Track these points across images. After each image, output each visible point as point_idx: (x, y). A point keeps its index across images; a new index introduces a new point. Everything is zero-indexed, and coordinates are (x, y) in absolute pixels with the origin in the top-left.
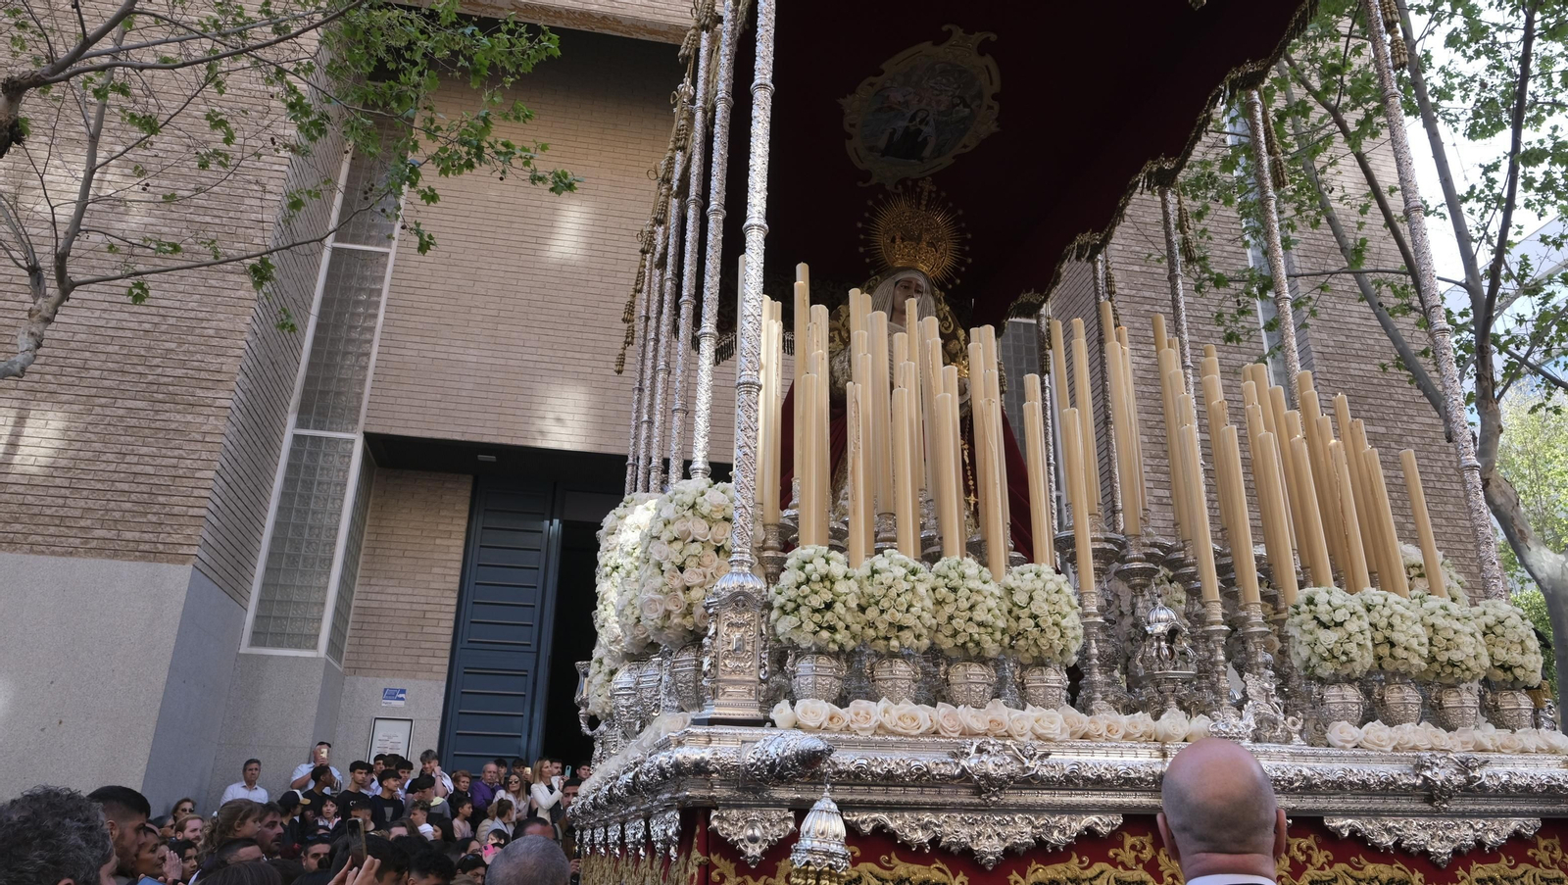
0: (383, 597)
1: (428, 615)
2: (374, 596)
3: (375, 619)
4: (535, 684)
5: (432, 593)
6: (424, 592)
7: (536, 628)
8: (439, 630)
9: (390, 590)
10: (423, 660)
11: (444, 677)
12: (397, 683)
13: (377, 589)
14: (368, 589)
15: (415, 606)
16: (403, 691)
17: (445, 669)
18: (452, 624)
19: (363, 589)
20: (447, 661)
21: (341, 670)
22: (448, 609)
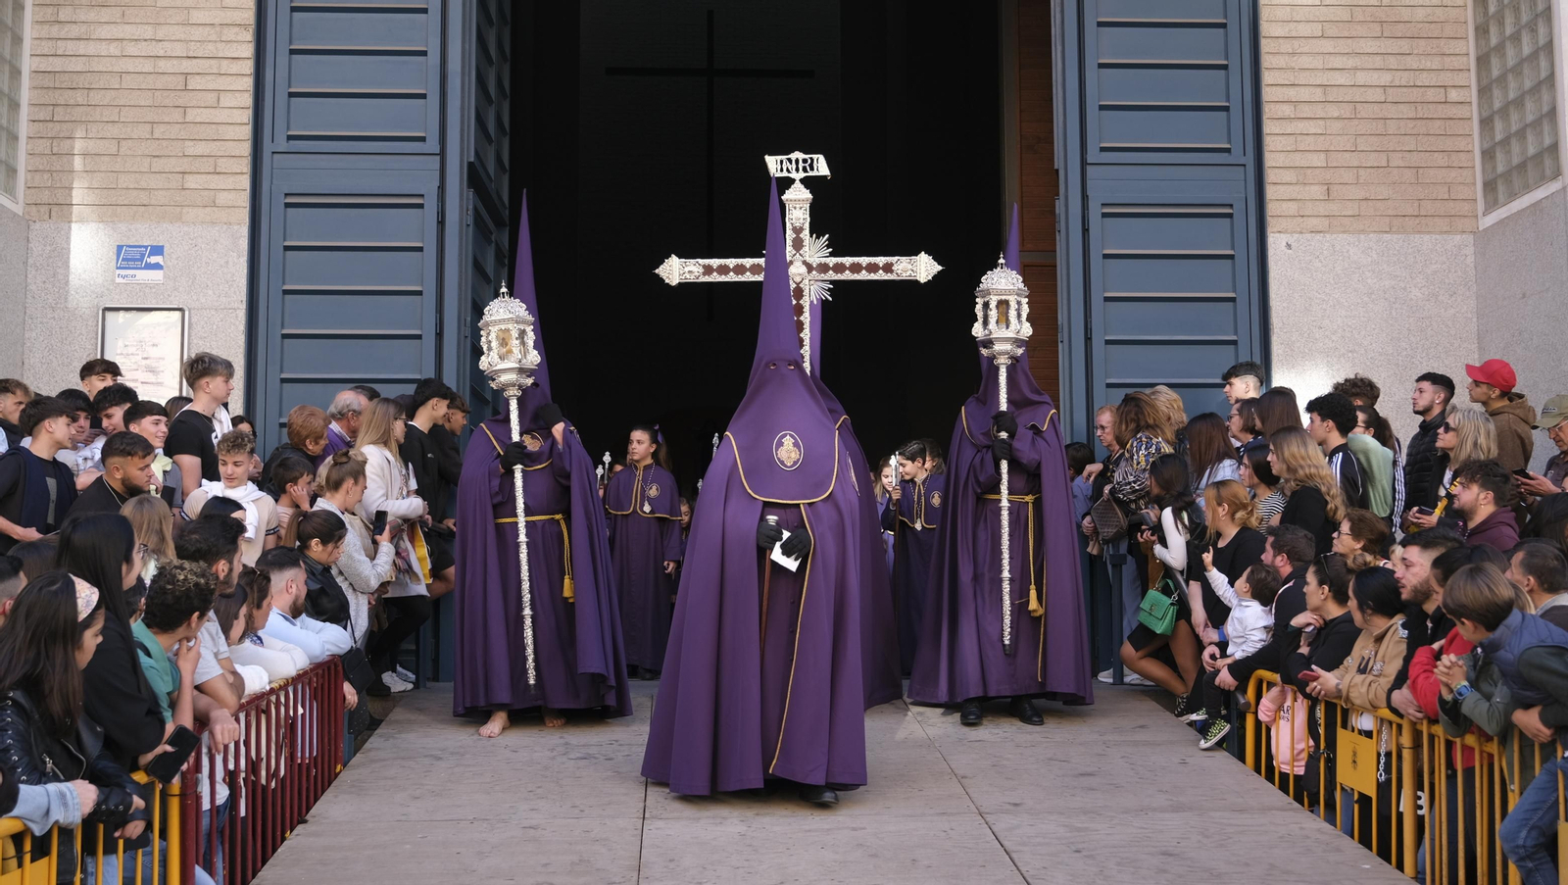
0: (91, 48)
1: (195, 83)
2: (71, 47)
3: (80, 97)
4: (441, 223)
5: (197, 33)
6: (179, 32)
7: (434, 100)
8: (221, 116)
9: (104, 32)
10: (192, 182)
11: (244, 215)
12: (143, 234)
13: (75, 31)
14: (55, 31)
15: (163, 66)
16: (158, 250)
17: (244, 200)
18: (248, 100)
19: (45, 31)
20: (245, 182)
21: (18, 209)
22: (235, 68)
